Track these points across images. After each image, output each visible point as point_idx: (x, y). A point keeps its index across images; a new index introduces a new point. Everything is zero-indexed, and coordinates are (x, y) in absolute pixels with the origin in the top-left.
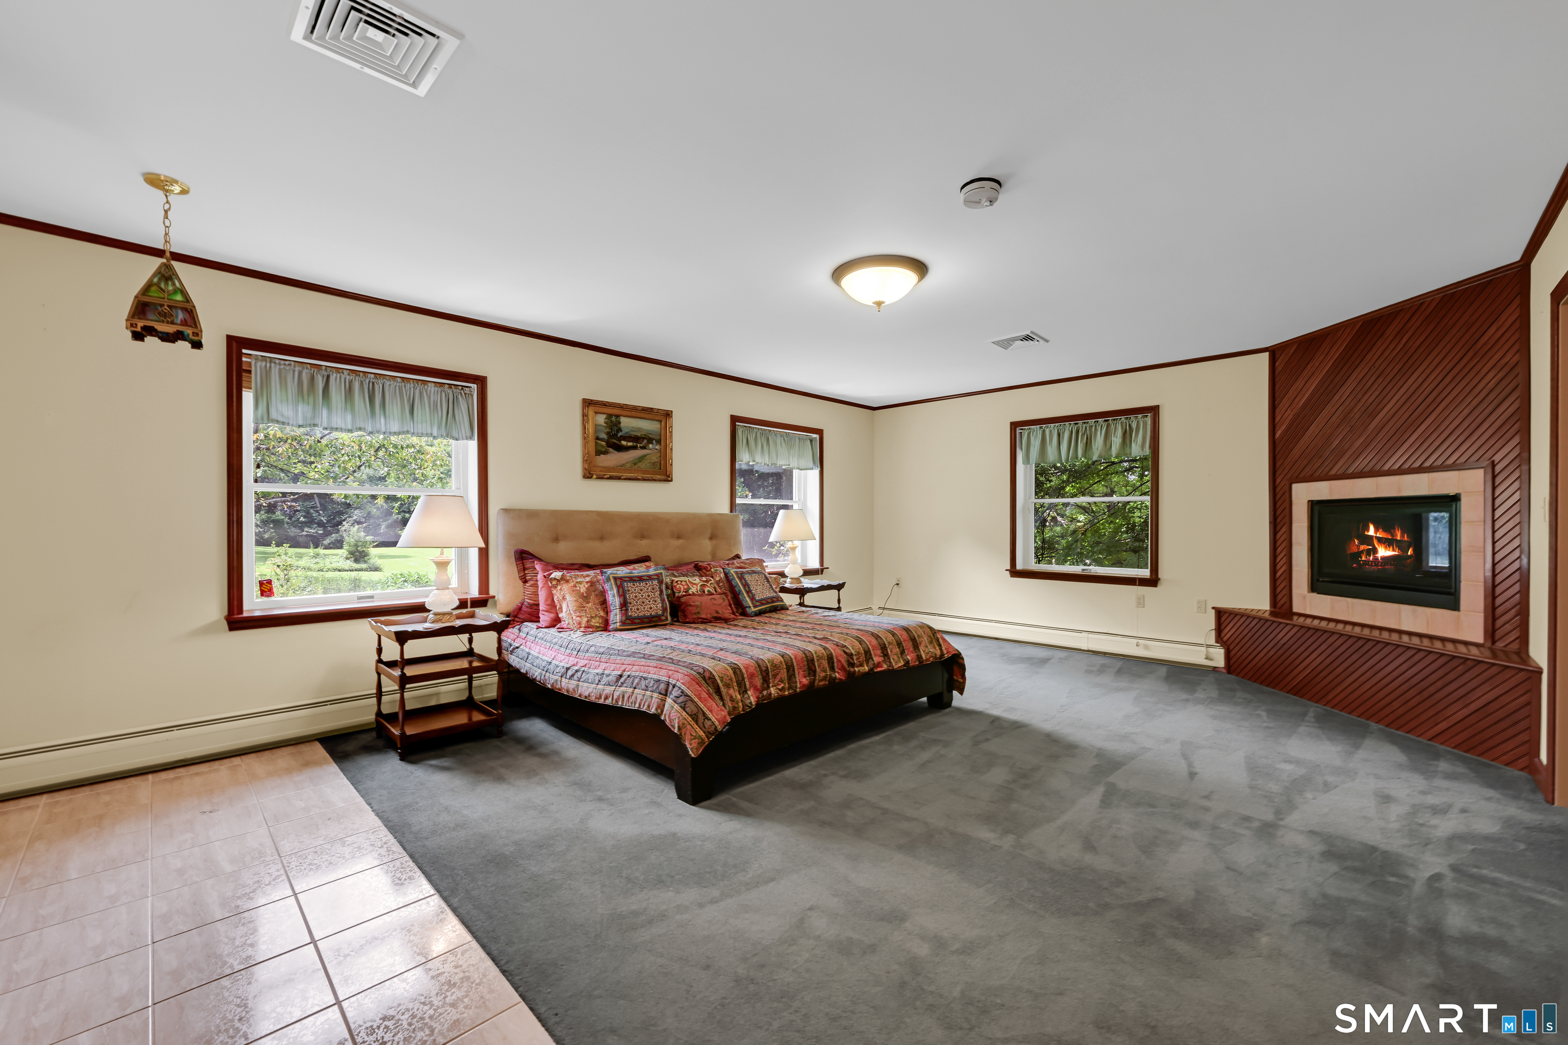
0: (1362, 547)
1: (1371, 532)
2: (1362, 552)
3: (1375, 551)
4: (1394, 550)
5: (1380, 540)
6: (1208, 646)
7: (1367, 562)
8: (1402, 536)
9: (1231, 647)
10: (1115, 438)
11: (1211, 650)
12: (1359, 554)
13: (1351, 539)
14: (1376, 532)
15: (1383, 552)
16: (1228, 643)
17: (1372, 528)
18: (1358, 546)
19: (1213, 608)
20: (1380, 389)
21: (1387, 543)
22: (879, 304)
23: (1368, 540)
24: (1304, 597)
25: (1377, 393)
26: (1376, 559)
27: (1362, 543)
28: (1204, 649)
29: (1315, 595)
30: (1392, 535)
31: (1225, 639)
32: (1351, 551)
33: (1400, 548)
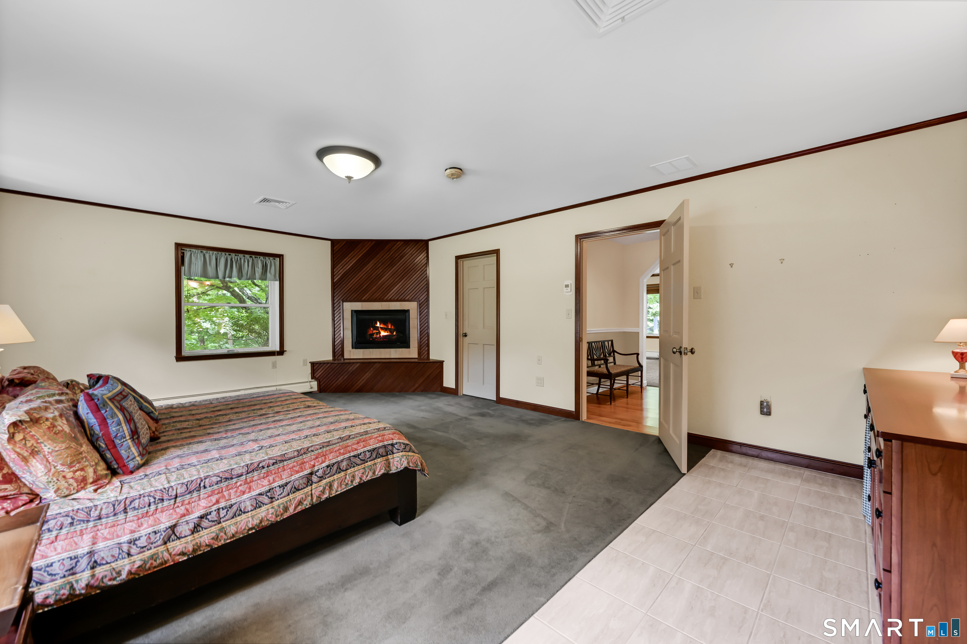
0: (374, 331)
1: (378, 325)
2: (374, 333)
3: (380, 333)
4: (388, 333)
5: (382, 328)
6: (310, 382)
7: (376, 338)
8: (391, 326)
9: (321, 380)
10: (258, 269)
11: (312, 383)
12: (373, 334)
13: (369, 328)
14: (380, 325)
15: (383, 333)
16: (319, 378)
17: (378, 323)
18: (373, 331)
19: (310, 362)
20: (383, 269)
21: (385, 330)
22: (349, 178)
23: (377, 328)
24: (350, 351)
25: (381, 270)
26: (380, 336)
27: (374, 329)
28: (308, 384)
29: (354, 350)
30: (387, 326)
31: (317, 377)
32: (369, 333)
33: (390, 332)
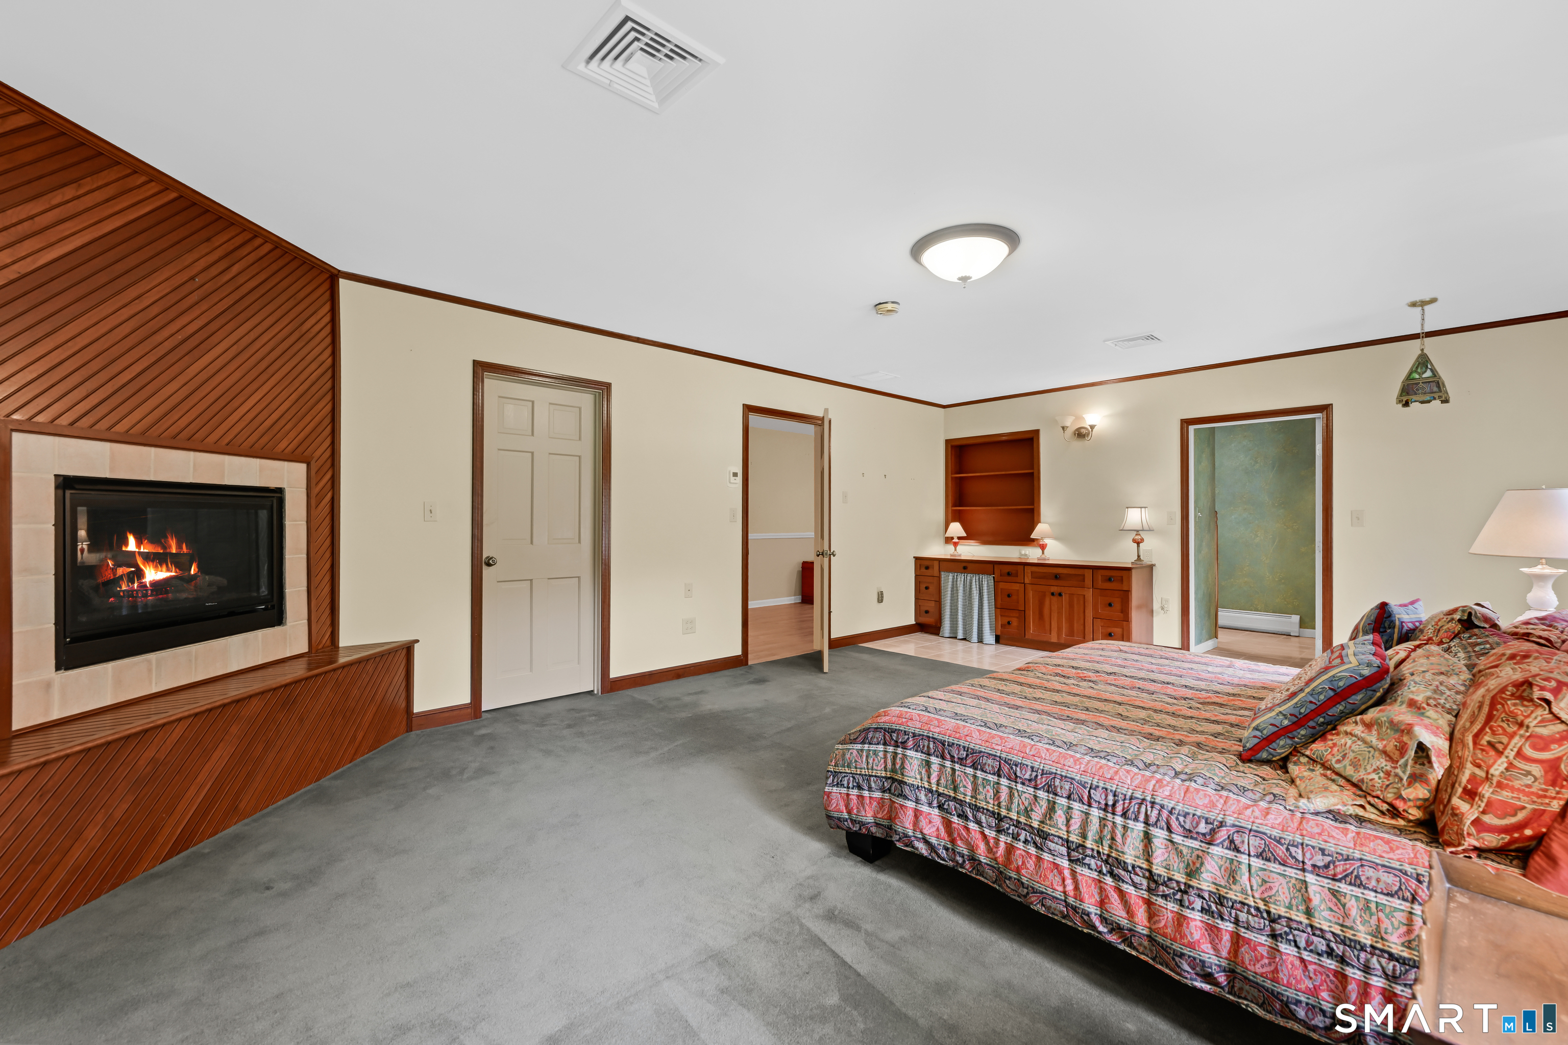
0: (120, 571)
1: (132, 545)
2: (121, 577)
3: (140, 574)
4: (168, 570)
5: (146, 557)
7: (130, 593)
8: (179, 546)
12: (117, 581)
14: (138, 546)
15: (153, 574)
17: (132, 540)
18: (114, 570)
21: (157, 559)
22: (964, 279)
23: (129, 558)
26: (143, 586)
27: (119, 564)
29: (65, 670)
30: (164, 548)
32: (105, 579)
33: (178, 566)
